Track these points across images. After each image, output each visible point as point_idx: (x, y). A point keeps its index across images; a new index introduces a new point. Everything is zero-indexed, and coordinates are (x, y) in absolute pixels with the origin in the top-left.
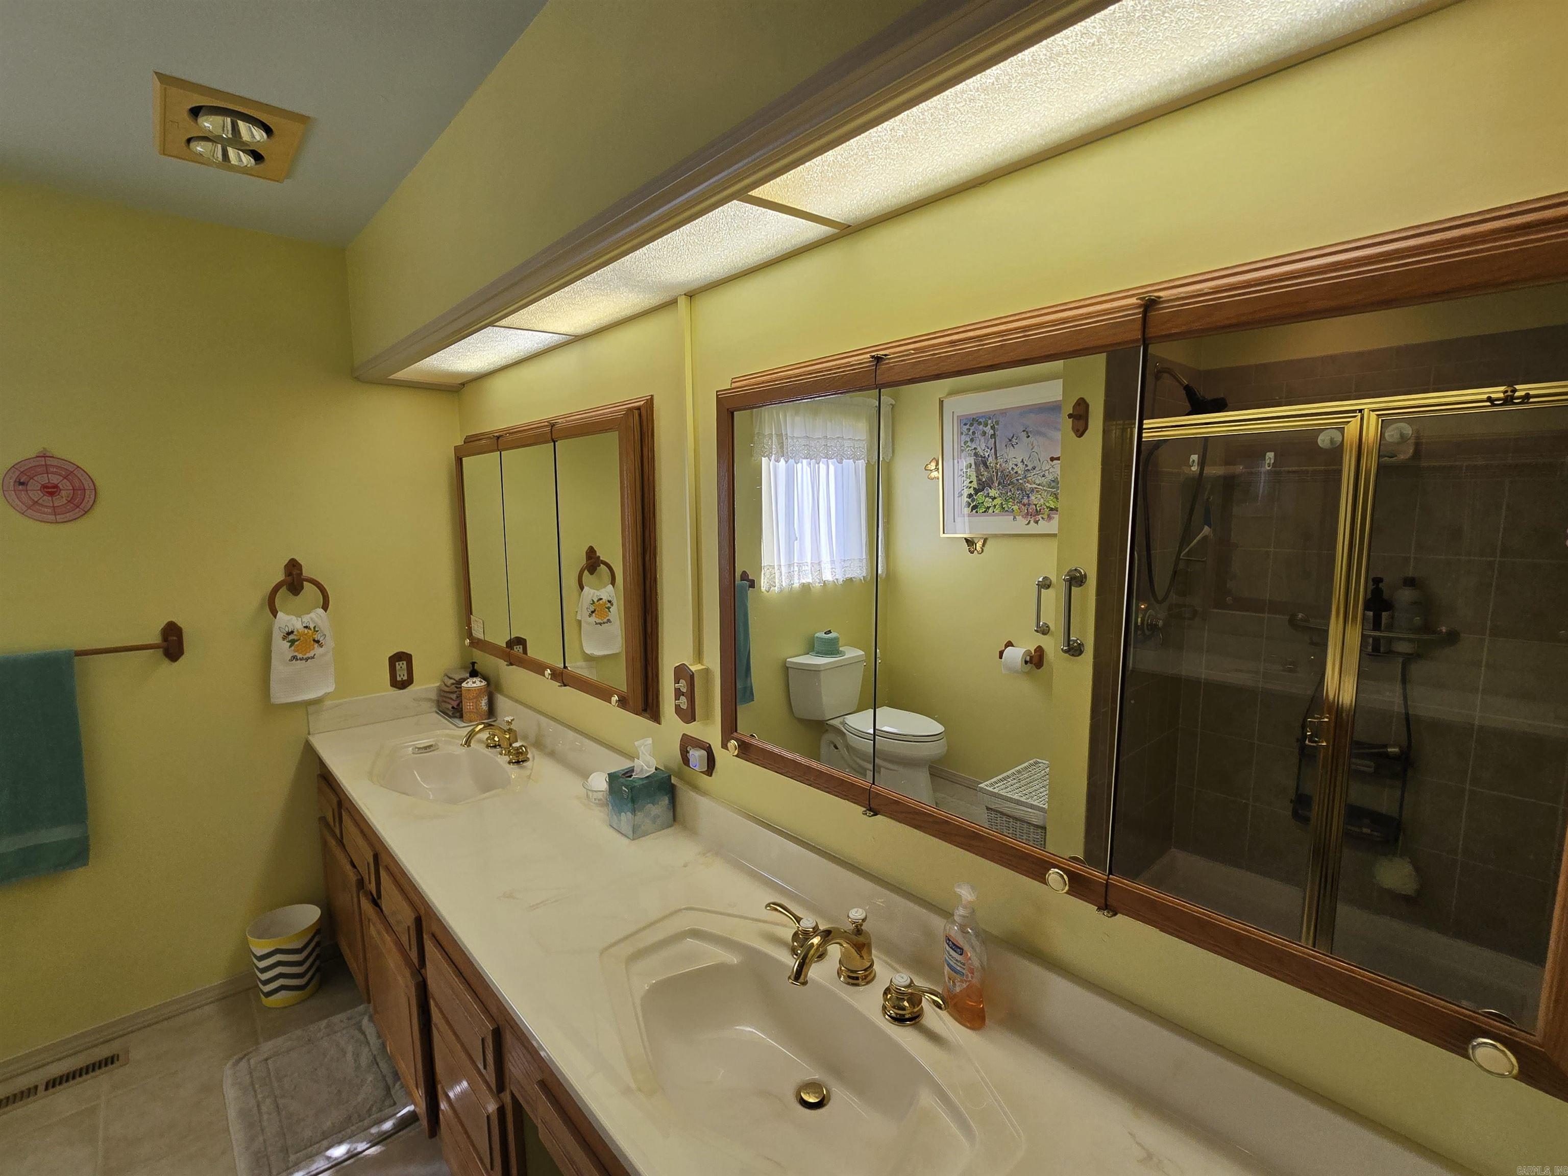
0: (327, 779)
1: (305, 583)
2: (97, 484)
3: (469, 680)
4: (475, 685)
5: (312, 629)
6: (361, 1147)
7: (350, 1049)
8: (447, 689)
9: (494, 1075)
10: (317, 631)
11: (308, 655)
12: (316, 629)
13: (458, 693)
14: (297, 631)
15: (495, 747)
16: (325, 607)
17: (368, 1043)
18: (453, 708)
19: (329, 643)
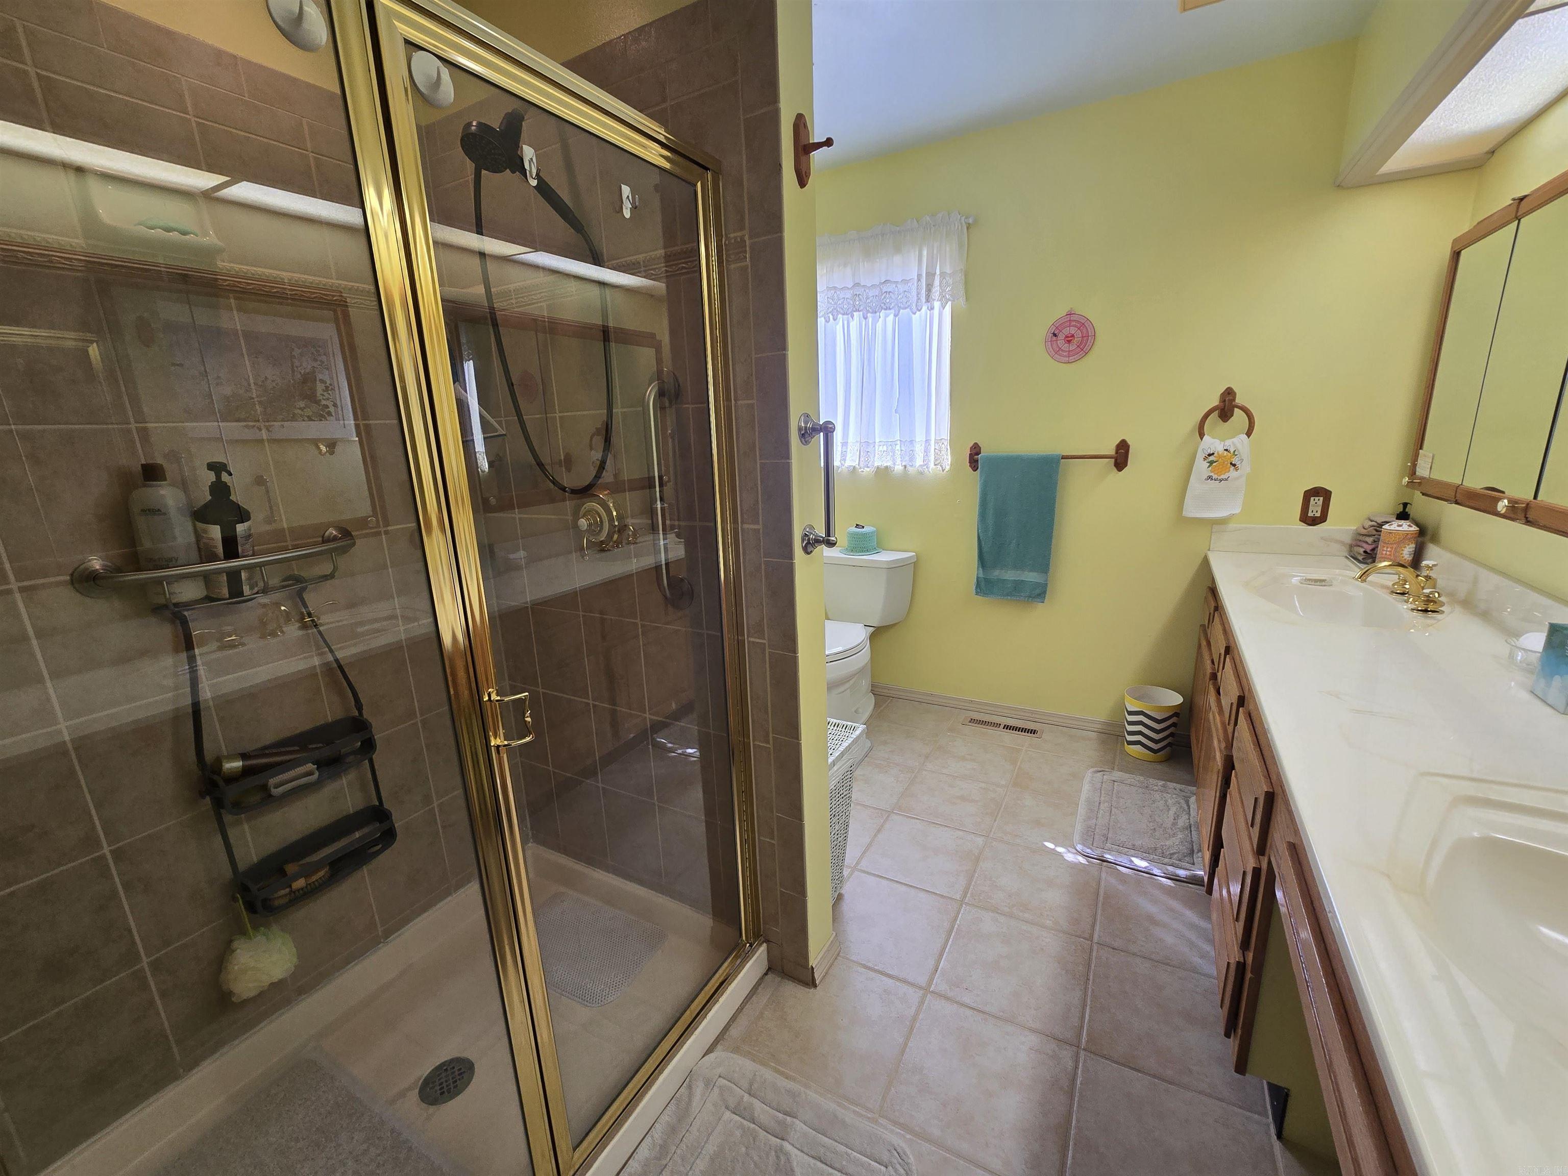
0: (1213, 591)
1: (1236, 410)
2: (1097, 332)
3: (1393, 523)
4: (1400, 529)
5: (1232, 452)
6: (1156, 871)
7: (1173, 810)
8: (1364, 532)
9: (1258, 835)
10: (1236, 455)
11: (1223, 477)
12: (1236, 453)
13: (1376, 536)
14: (1218, 453)
15: (1403, 594)
16: (1249, 434)
17: (1189, 814)
18: (1365, 552)
19: (1245, 468)
